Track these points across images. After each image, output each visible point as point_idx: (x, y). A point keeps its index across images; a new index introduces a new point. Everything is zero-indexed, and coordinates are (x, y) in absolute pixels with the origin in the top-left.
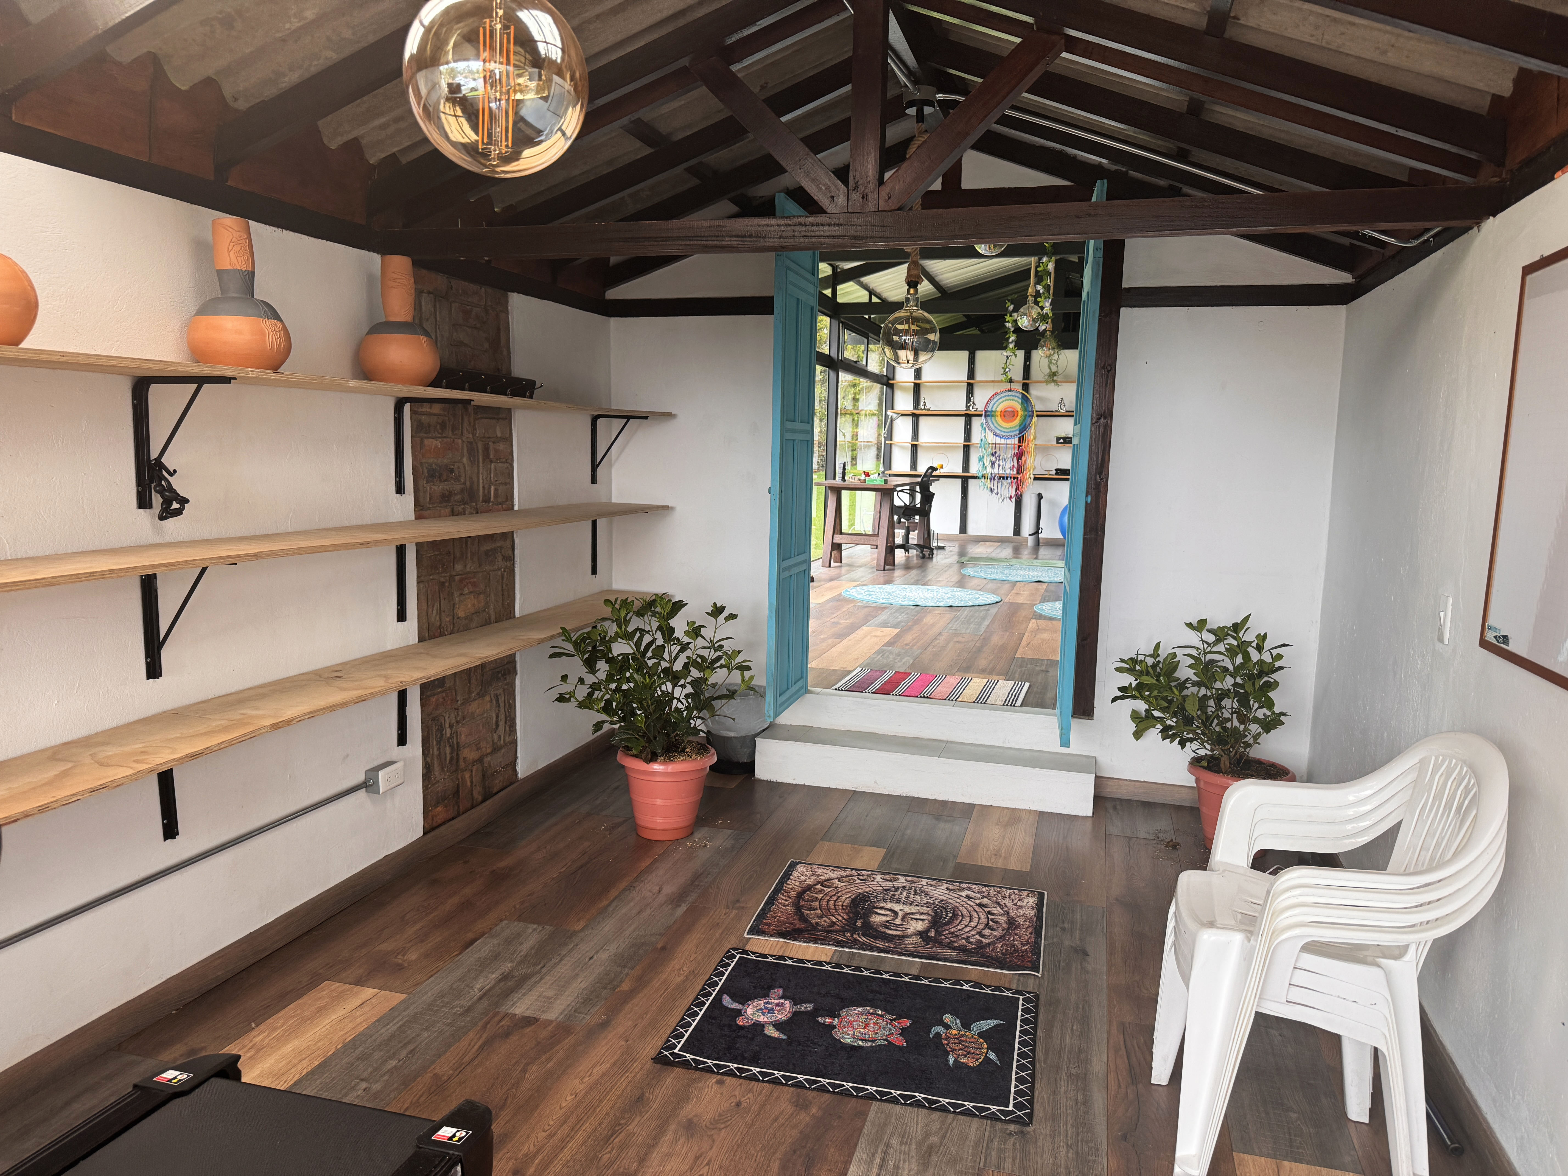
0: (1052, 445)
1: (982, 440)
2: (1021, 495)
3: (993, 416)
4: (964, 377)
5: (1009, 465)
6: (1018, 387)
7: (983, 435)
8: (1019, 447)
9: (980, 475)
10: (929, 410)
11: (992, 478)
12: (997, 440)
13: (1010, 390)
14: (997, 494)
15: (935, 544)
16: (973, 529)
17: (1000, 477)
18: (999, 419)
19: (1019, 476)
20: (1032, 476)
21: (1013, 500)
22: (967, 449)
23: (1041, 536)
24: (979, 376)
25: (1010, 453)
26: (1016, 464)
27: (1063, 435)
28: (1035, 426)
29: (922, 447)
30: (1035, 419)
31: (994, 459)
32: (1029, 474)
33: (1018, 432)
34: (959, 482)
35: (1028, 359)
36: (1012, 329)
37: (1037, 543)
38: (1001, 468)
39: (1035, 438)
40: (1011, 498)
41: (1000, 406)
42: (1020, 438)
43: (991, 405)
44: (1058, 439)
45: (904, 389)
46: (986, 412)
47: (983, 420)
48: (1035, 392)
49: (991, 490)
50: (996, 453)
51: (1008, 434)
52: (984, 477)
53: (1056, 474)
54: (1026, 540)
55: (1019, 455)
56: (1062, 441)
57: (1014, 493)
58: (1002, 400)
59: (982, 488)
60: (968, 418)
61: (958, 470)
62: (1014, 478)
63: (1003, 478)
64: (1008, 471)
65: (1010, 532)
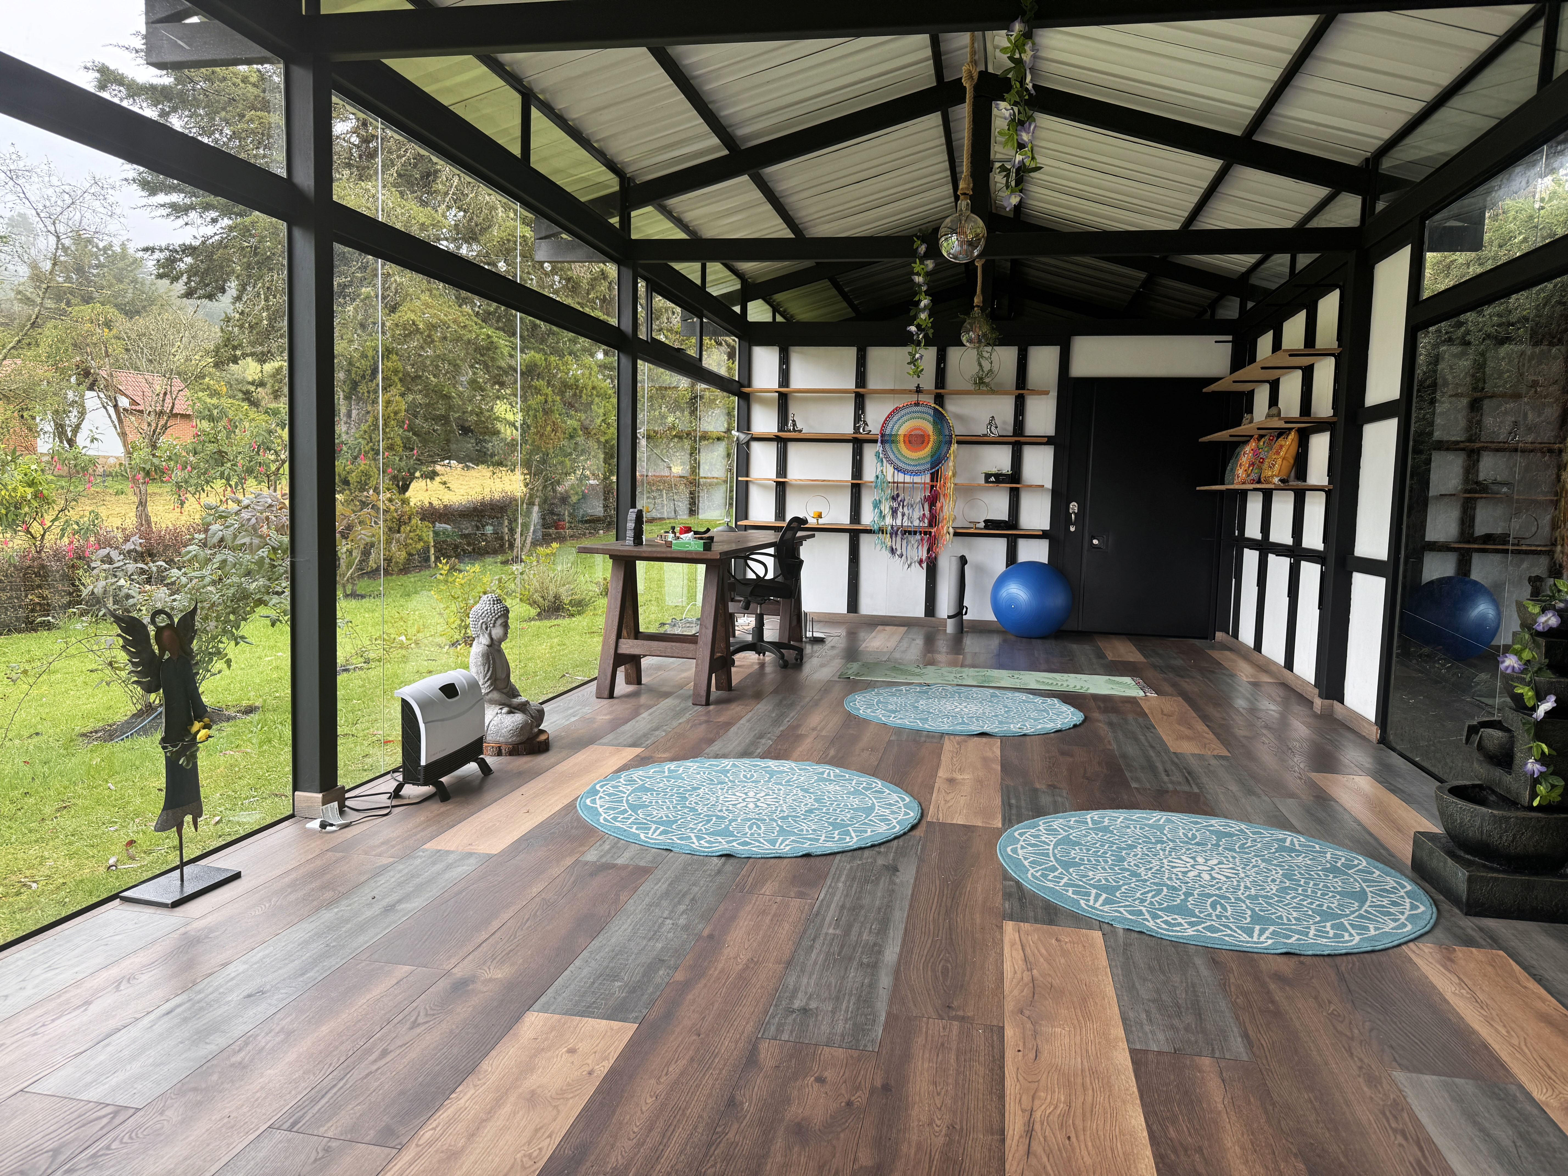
0: (979, 485)
1: (877, 477)
2: (936, 558)
3: (893, 442)
4: (851, 385)
5: (917, 514)
6: (929, 400)
7: (879, 470)
8: (932, 487)
9: (876, 527)
10: (800, 431)
11: (894, 533)
12: (900, 477)
13: (917, 404)
14: (901, 556)
15: (809, 634)
16: (868, 606)
17: (905, 532)
18: (902, 446)
19: (933, 530)
20: (951, 530)
21: (924, 565)
22: (856, 491)
23: (965, 617)
24: (873, 383)
25: (919, 496)
26: (927, 513)
27: (994, 470)
28: (955, 457)
29: (791, 485)
30: (954, 447)
31: (895, 505)
32: (946, 529)
33: (929, 466)
34: (845, 538)
35: (941, 359)
36: (924, 288)
37: (961, 629)
38: (906, 518)
39: (954, 475)
40: (921, 562)
41: (903, 428)
42: (932, 474)
43: (890, 425)
44: (988, 476)
45: (764, 402)
46: (883, 435)
47: (878, 447)
48: (953, 407)
49: (893, 551)
50: (898, 495)
51: (915, 468)
52: (882, 531)
53: (986, 527)
54: (943, 623)
55: (932, 500)
56: (993, 479)
57: (924, 556)
58: (905, 418)
59: (878, 547)
60: (858, 444)
61: (844, 519)
62: (925, 533)
63: (910, 533)
64: (916, 523)
65: (919, 611)
